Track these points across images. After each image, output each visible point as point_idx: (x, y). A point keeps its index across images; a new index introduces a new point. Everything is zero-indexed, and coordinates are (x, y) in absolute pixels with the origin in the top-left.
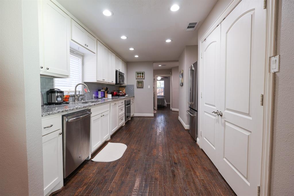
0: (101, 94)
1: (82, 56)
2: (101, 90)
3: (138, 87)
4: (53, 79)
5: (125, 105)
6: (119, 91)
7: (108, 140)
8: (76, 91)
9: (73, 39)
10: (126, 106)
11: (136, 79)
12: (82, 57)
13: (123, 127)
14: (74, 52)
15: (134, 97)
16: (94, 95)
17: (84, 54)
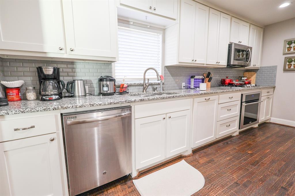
0: (194, 82)
1: (163, 30)
2: (195, 76)
3: (285, 70)
4: (111, 64)
5: (242, 102)
6: (241, 78)
7: (186, 154)
8: (145, 79)
9: (123, 3)
10: (244, 104)
11: (284, 54)
12: (162, 32)
13: (234, 138)
14: (147, 25)
15: (274, 88)
16: (184, 84)
17: (164, 26)
